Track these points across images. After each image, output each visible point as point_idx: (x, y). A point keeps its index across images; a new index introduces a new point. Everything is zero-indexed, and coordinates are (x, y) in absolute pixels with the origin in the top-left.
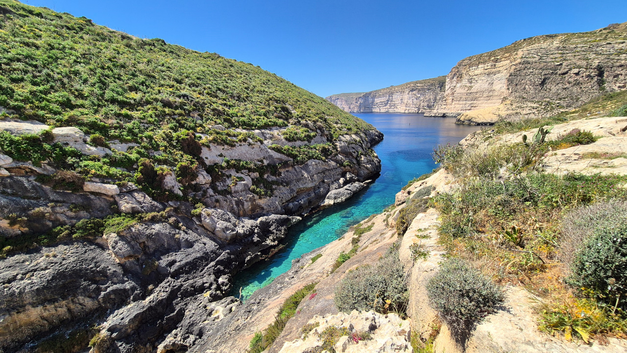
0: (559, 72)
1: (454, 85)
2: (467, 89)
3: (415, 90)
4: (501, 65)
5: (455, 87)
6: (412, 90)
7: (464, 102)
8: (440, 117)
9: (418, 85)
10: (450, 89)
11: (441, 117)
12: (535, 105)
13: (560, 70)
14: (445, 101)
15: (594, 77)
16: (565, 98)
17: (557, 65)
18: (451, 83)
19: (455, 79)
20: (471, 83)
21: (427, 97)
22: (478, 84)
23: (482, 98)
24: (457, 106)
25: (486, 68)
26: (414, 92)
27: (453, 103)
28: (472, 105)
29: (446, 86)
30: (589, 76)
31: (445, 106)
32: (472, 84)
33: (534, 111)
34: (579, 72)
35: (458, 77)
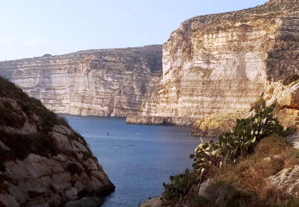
1: (179, 65)
2: (202, 74)
4: (253, 37)
5: (180, 68)
8: (157, 125)
10: (171, 72)
11: (161, 124)
14: (164, 94)
18: (173, 60)
19: (179, 53)
20: (208, 62)
22: (221, 67)
24: (187, 105)
27: (180, 100)
29: (164, 66)
32: (211, 66)
35: (184, 51)
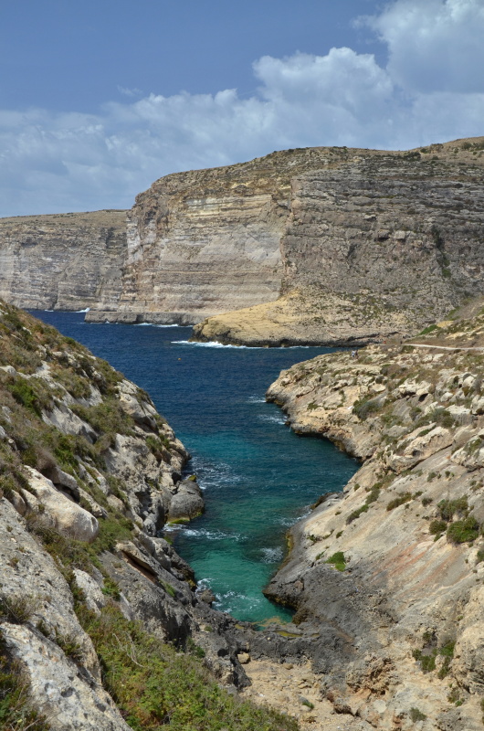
0: (375, 235)
1: (152, 240)
2: (186, 254)
3: (35, 244)
4: (255, 204)
5: (154, 244)
6: (27, 243)
7: (186, 287)
9: (43, 229)
10: (140, 252)
12: (346, 303)
13: (374, 230)
14: (133, 280)
15: (431, 249)
16: (393, 290)
17: (368, 220)
18: (143, 234)
19: (151, 224)
20: (193, 239)
21: (73, 264)
22: (212, 245)
23: (225, 280)
24: (169, 296)
25: (224, 206)
26: (33, 249)
27: (156, 288)
28: (205, 296)
30: (422, 248)
31: (134, 294)
32: (198, 243)
33: (348, 315)
34: (406, 237)
35: (158, 222)
